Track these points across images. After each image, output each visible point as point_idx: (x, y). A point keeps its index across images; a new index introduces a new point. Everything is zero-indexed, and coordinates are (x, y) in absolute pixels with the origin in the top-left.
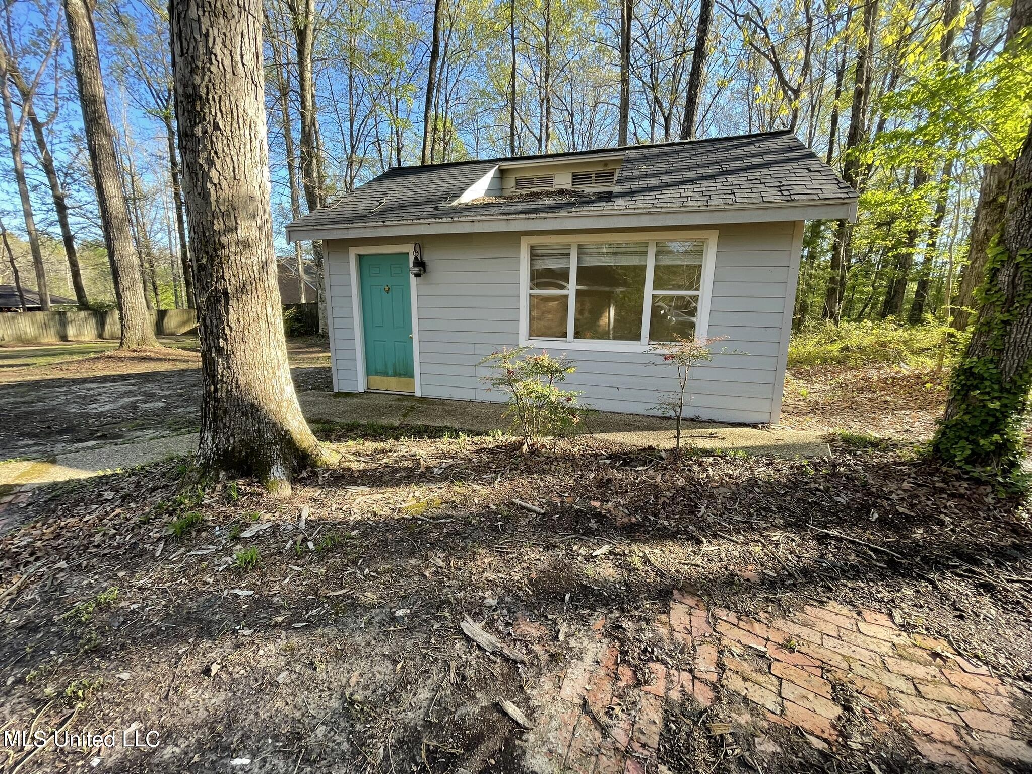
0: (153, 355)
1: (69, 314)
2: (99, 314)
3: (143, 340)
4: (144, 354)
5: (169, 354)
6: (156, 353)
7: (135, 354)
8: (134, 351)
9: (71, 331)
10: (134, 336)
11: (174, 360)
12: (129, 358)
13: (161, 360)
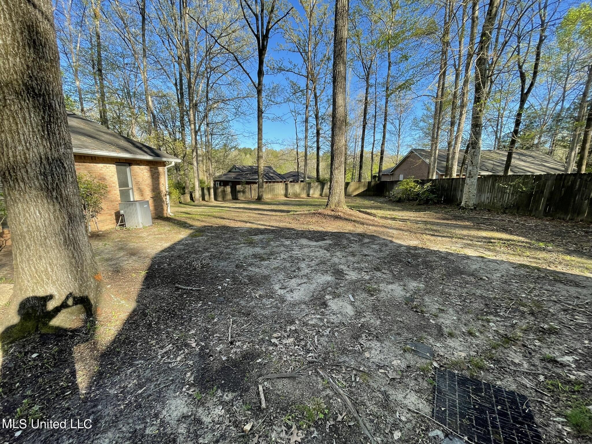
0: (342, 215)
1: (312, 184)
2: (322, 183)
3: (339, 203)
4: (337, 214)
5: (351, 215)
6: (344, 213)
7: (333, 213)
8: (333, 211)
9: (311, 192)
10: (335, 199)
11: (354, 221)
12: (329, 216)
13: (346, 219)
